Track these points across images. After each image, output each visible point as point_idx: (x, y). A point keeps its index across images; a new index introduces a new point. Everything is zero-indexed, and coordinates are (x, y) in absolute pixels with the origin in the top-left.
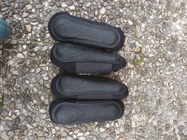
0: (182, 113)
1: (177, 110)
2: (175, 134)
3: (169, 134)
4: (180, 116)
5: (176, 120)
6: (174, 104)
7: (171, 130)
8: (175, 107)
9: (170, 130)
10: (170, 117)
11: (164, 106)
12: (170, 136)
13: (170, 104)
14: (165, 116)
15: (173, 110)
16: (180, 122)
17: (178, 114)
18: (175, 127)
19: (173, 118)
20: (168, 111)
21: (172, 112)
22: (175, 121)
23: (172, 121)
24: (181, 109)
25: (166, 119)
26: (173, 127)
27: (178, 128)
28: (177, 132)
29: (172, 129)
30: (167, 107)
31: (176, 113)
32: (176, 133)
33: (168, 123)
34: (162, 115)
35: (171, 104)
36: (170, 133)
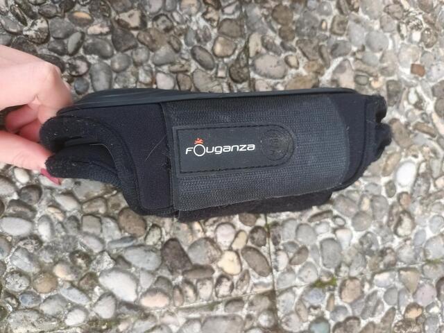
0: (436, 35)
1: (417, 27)
2: (425, 113)
3: (403, 120)
4: (430, 50)
5: (419, 66)
6: (401, 6)
7: (409, 103)
8: (407, 16)
9: (405, 103)
10: (398, 55)
11: (366, 17)
12: (407, 125)
13: (388, 6)
14: (378, 55)
15: (403, 27)
16: (434, 69)
17: (421, 40)
18: (419, 89)
19: (408, 56)
20: (388, 35)
21: (402, 36)
22: (418, 70)
23: (407, 71)
24: (429, 22)
25: (385, 65)
26: (412, 90)
27: (431, 93)
28: (430, 106)
29: (413, 98)
30: (378, 22)
31: (417, 36)
32: (429, 113)
33: (394, 78)
34: (367, 50)
35: (390, 7)
36: (406, 115)
